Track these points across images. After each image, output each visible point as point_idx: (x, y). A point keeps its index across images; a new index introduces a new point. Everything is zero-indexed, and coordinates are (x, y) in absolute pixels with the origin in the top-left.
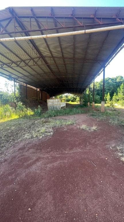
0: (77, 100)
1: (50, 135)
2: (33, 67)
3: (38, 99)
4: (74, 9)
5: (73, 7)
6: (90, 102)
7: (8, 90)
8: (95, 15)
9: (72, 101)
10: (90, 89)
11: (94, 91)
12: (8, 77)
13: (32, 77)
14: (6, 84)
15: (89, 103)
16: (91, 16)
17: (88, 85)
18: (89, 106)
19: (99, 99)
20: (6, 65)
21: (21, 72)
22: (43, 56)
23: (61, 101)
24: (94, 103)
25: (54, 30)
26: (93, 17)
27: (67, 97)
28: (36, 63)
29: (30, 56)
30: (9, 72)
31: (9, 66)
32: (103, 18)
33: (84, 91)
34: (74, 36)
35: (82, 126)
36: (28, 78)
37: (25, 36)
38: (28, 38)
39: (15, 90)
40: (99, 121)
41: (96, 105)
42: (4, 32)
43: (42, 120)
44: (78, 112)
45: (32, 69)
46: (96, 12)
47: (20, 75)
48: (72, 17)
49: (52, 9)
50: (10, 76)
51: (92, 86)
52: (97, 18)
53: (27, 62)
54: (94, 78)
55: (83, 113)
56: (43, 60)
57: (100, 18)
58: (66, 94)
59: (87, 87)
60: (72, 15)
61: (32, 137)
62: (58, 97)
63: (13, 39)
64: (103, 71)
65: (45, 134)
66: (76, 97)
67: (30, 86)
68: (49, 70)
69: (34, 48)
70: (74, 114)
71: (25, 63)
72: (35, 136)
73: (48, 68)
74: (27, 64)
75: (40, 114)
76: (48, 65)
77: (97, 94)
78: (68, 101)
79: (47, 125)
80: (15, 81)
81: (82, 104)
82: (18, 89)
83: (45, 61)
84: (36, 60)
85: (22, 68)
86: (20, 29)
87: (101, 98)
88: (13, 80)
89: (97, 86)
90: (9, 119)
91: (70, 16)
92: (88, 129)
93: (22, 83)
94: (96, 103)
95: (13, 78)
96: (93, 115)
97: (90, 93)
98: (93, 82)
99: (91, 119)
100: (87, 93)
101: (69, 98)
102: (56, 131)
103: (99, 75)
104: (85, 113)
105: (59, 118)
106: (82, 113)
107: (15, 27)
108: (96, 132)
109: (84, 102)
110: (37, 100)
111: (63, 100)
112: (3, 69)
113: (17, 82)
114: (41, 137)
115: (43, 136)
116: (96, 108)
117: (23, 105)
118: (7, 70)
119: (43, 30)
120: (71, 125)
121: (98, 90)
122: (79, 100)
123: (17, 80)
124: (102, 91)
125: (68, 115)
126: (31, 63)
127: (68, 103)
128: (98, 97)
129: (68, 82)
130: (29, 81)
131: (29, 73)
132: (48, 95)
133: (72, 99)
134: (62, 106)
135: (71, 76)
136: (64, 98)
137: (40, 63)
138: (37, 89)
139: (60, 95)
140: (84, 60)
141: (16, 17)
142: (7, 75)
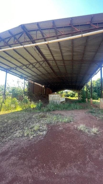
0: (76, 95)
1: (43, 135)
2: (39, 68)
3: (43, 94)
4: (72, 19)
5: (71, 18)
6: (88, 97)
7: (19, 86)
8: (91, 22)
9: (72, 96)
10: (87, 86)
11: (91, 89)
12: (20, 76)
13: (38, 76)
14: (18, 81)
15: (87, 99)
16: (88, 22)
17: (85, 83)
18: (87, 102)
19: (96, 96)
20: (19, 67)
21: (30, 72)
22: (47, 60)
23: (62, 96)
24: (91, 99)
25: (55, 37)
26: (89, 23)
27: (67, 92)
28: (41, 65)
29: (36, 60)
30: (21, 73)
31: (21, 68)
32: (98, 23)
33: (82, 88)
34: (73, 40)
35: (80, 127)
36: (35, 77)
37: (32, 44)
38: (33, 45)
39: (24, 86)
40: (99, 120)
41: (94, 101)
42: (17, 42)
43: (40, 114)
44: (76, 107)
45: (38, 70)
46: (92, 19)
47: (29, 75)
48: (70, 26)
49: (53, 22)
50: (21, 76)
51: (89, 84)
52: (93, 24)
53: (34, 64)
54: (91, 77)
55: (82, 109)
56: (46, 63)
57: (96, 24)
58: (66, 91)
59: (84, 85)
60: (70, 24)
61: (23, 136)
62: (60, 92)
63: (22, 47)
64: (100, 70)
65: (37, 133)
66: (75, 93)
67: (37, 83)
68: (52, 71)
69: (39, 53)
70: (73, 109)
71: (33, 66)
72: (26, 135)
73: (50, 69)
74: (34, 67)
75: (40, 108)
76: (50, 67)
77: (94, 91)
78: (68, 96)
79: (43, 120)
80: (25, 80)
81: (80, 100)
82: (27, 86)
83: (48, 63)
84: (41, 63)
85: (31, 70)
86: (28, 40)
87: (98, 94)
88: (23, 79)
89: (94, 84)
90: (13, 111)
91: (68, 25)
92: (86, 131)
93: (31, 81)
94: (93, 99)
95: (24, 77)
96: (92, 112)
97: (88, 90)
98: (90, 80)
99: (89, 116)
100: (85, 90)
101: (69, 94)
102: (50, 130)
103: (96, 74)
104: (84, 108)
105: (56, 112)
106: (80, 109)
107: (25, 38)
108: (98, 137)
109: (82, 97)
110: (41, 95)
111: (63, 96)
112: (17, 70)
113: (27, 80)
114: (32, 137)
115: (35, 135)
116: (94, 104)
117: (28, 98)
118: (20, 71)
119: (46, 38)
120: (68, 122)
121: (95, 88)
122: (77, 95)
123: (27, 78)
124: (98, 89)
125: (67, 110)
126: (37, 65)
127: (68, 98)
128: (95, 94)
129: (67, 80)
130: (36, 79)
131: (36, 73)
132: (51, 91)
133: (71, 95)
134: (61, 101)
135: (70, 76)
136: (64, 94)
137: (44, 65)
138: (42, 86)
139: (62, 91)
140: (82, 61)
141: (26, 31)
142: (19, 75)
